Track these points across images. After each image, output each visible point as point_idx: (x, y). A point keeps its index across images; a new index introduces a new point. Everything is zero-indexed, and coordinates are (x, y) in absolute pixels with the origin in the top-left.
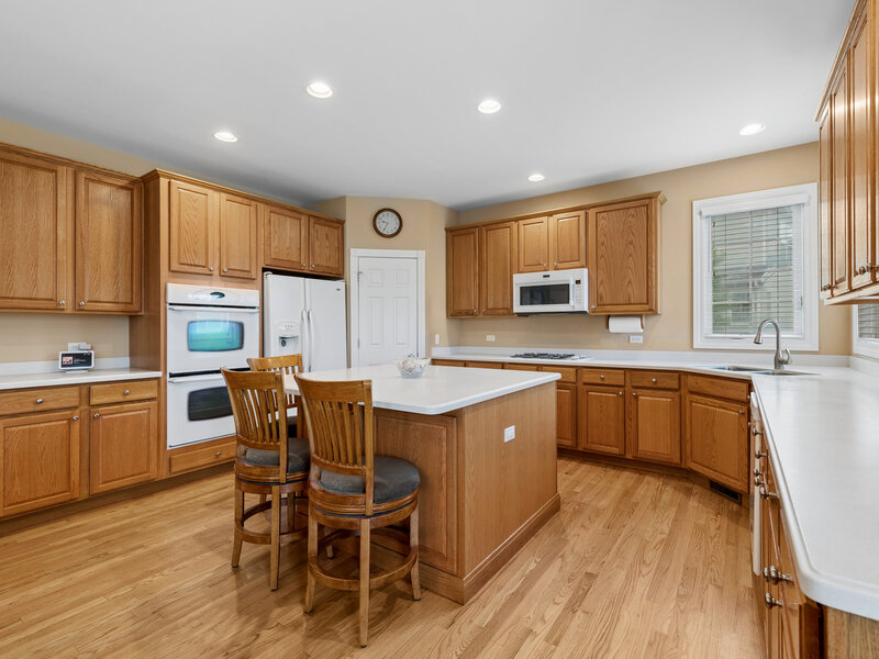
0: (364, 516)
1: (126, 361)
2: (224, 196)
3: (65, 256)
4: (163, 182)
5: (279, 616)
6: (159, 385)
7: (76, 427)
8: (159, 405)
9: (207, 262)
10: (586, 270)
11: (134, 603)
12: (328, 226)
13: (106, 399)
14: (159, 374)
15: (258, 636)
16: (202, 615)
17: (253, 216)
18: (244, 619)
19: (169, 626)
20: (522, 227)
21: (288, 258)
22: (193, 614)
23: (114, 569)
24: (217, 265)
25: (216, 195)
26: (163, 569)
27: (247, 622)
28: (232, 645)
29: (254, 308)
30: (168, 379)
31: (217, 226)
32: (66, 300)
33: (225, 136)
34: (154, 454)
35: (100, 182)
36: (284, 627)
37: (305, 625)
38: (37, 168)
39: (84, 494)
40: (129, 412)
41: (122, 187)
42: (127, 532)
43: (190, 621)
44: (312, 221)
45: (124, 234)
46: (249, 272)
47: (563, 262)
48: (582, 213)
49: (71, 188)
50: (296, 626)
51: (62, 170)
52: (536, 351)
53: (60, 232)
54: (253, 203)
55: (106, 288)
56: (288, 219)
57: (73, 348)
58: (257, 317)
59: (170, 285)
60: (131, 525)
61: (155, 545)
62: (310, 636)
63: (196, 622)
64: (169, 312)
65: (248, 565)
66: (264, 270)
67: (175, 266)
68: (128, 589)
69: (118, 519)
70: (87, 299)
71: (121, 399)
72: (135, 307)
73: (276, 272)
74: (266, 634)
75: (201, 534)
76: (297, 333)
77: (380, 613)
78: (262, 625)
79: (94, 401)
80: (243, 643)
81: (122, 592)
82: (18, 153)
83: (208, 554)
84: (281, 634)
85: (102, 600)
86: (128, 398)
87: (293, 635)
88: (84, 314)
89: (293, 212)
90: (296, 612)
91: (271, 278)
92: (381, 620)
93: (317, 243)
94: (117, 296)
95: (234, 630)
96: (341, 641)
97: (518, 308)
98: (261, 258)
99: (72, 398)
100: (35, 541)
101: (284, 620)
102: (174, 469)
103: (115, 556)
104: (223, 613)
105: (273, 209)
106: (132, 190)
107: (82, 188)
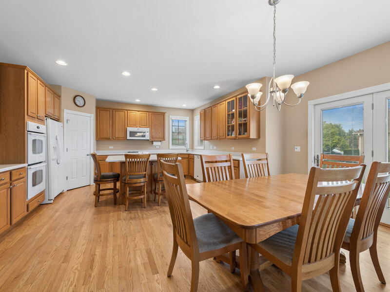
2: (39, 81)
4: (26, 72)
7: (9, 191)
9: (36, 112)
10: (149, 129)
12: (58, 98)
17: (44, 92)
20: (129, 113)
29: (45, 134)
40: (20, 183)
47: (141, 126)
48: (148, 113)
52: (133, 151)
54: (44, 86)
56: (51, 94)
58: (46, 138)
66: (45, 117)
67: (29, 114)
76: (56, 145)
79: (13, 179)
89: (51, 91)
97: (129, 138)
99: (8, 177)
102: (29, 210)
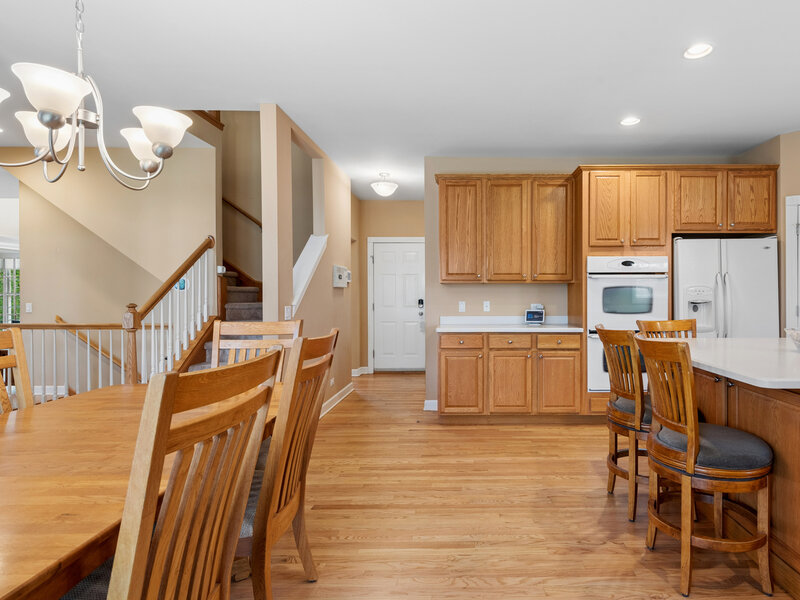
0: (685, 473)
1: (565, 319)
2: (635, 173)
3: (526, 243)
4: (585, 174)
5: (626, 539)
6: (581, 338)
7: (529, 361)
8: (581, 354)
9: (619, 236)
11: (540, 487)
12: (753, 177)
13: (547, 346)
14: (581, 330)
15: (605, 543)
16: (576, 512)
17: (663, 184)
18: (601, 528)
19: (553, 509)
21: (701, 220)
22: (569, 509)
23: (538, 463)
24: (628, 236)
25: (628, 174)
26: (564, 474)
27: (601, 531)
28: (584, 539)
29: (663, 273)
30: (589, 335)
31: (628, 201)
32: (527, 274)
33: (630, 121)
34: (578, 394)
35: (547, 185)
36: (626, 548)
37: (643, 555)
38: (512, 185)
39: (535, 410)
40: (561, 357)
41: (560, 186)
42: (553, 444)
43: (566, 512)
44: (731, 175)
45: (562, 221)
46: (658, 239)
49: (529, 194)
50: (636, 552)
51: (524, 183)
53: (524, 227)
54: (663, 172)
55: (550, 264)
56: (702, 180)
57: (534, 308)
58: (666, 283)
59: (589, 258)
60: (556, 441)
61: (565, 458)
62: (642, 564)
63: (568, 515)
64: (589, 280)
65: (619, 496)
66: (674, 236)
67: (593, 242)
68: (540, 477)
69: (552, 435)
70: (538, 272)
71: (555, 346)
72: (568, 277)
73: (685, 236)
74: (610, 545)
75: (596, 462)
76: (710, 298)
77: (718, 583)
78: (611, 538)
79: (540, 346)
80: (593, 542)
81: (537, 478)
82: (503, 179)
83: (596, 477)
84: (621, 550)
85: (525, 477)
86: (561, 346)
87: (630, 556)
88: (537, 283)
89: (709, 170)
90: (641, 543)
91: (680, 243)
92: (716, 588)
93: (738, 198)
94: (556, 269)
95: (591, 531)
96: (667, 581)
98: (671, 224)
99: (526, 342)
100: (505, 433)
101: (628, 544)
102: (593, 410)
103: (540, 456)
104: (588, 518)
105: (684, 173)
106: (566, 186)
107: (536, 192)
